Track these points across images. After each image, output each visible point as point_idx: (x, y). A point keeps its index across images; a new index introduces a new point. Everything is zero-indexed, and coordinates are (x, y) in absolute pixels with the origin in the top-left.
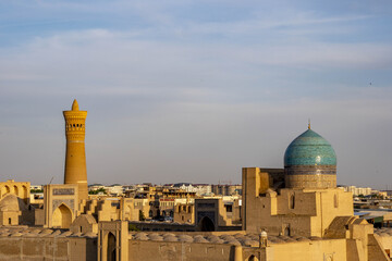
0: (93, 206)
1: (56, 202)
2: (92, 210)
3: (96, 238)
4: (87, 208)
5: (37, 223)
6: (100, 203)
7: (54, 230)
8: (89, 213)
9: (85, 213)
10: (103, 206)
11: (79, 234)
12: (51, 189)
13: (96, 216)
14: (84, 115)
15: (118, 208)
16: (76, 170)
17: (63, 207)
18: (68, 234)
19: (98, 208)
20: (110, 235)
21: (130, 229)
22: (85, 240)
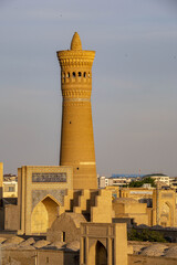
0: (83, 201)
1: (37, 193)
2: (83, 206)
3: (78, 252)
4: (74, 203)
5: (7, 227)
6: (95, 194)
7: (25, 237)
8: (78, 210)
9: (71, 211)
10: (99, 198)
11: (59, 245)
12: (30, 172)
13: (87, 215)
14: (90, 58)
15: (150, 206)
16: (78, 144)
17: (49, 202)
18: (44, 244)
19: (92, 203)
20: (99, 246)
21: (130, 238)
22: (62, 254)
